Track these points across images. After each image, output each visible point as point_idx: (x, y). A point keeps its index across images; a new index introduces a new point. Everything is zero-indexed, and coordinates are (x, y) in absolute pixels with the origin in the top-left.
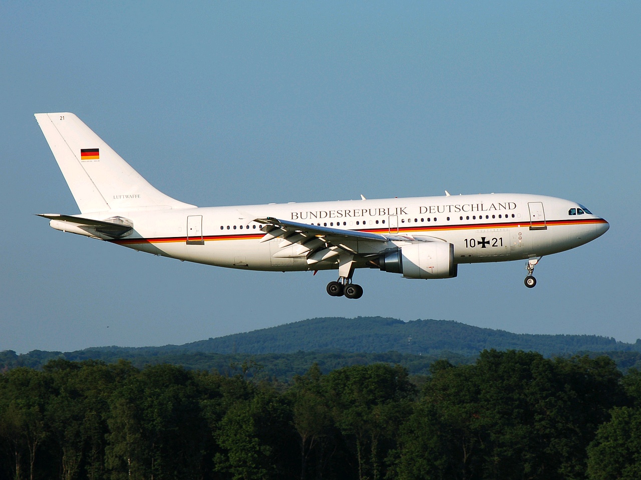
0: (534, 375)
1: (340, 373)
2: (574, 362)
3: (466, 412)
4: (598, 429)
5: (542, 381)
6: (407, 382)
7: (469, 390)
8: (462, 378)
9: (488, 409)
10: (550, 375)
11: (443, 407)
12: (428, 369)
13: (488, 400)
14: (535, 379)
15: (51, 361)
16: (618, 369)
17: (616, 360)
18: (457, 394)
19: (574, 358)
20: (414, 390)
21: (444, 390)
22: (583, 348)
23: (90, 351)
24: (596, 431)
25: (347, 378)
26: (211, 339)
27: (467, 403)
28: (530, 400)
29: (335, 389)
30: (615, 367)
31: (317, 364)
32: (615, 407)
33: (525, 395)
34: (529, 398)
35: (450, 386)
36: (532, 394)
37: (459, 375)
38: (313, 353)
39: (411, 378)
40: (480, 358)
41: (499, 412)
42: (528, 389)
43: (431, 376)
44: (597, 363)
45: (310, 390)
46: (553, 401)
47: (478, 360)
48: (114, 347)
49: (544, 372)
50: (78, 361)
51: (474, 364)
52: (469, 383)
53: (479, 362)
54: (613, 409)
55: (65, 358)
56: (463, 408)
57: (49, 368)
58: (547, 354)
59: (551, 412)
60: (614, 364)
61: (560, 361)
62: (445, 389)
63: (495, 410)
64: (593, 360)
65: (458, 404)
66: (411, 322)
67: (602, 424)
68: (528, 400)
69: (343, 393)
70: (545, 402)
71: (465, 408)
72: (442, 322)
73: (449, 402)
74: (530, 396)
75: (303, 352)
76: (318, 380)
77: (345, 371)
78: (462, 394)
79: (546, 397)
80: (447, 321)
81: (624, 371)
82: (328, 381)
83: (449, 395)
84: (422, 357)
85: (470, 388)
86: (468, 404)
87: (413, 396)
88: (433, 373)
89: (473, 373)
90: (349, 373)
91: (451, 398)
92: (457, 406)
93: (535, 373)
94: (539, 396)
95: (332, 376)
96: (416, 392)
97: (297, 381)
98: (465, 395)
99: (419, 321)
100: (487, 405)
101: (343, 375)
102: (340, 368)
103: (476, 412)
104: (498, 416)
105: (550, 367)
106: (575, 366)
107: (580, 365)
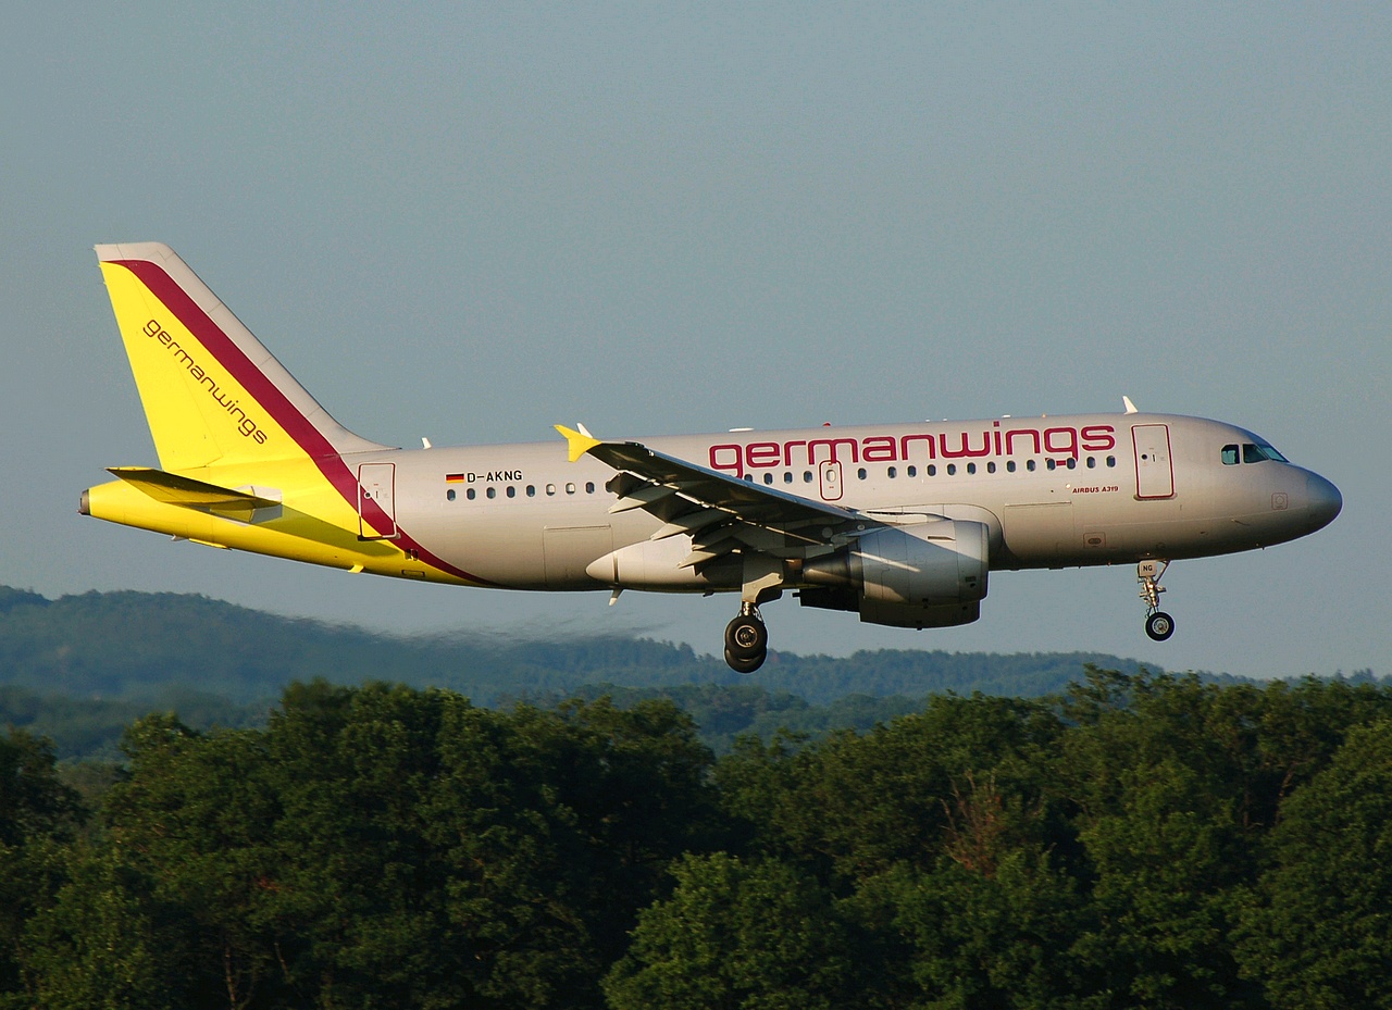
0: (447, 760)
2: (566, 718)
3: (237, 876)
4: (637, 923)
5: (469, 776)
6: (55, 782)
7: (244, 807)
8: (224, 770)
9: (303, 865)
10: (494, 759)
11: (167, 859)
12: (120, 741)
13: (304, 839)
14: (449, 771)
16: (701, 739)
17: (696, 711)
18: (208, 820)
19: (568, 707)
20: (75, 808)
21: (168, 808)
22: (595, 678)
24: (632, 930)
27: (240, 845)
28: (434, 836)
30: (692, 735)
32: (687, 856)
33: (420, 821)
34: (430, 831)
35: (188, 795)
36: (442, 816)
37: (217, 762)
39: (65, 770)
40: (280, 709)
41: (336, 875)
42: (429, 803)
43: (128, 765)
44: (638, 722)
46: (503, 839)
47: (276, 714)
49: (479, 747)
51: (263, 729)
52: (250, 785)
53: (277, 722)
54: (681, 859)
56: (228, 861)
58: (485, 696)
59: (496, 872)
60: (691, 725)
61: (527, 717)
62: (174, 802)
63: (325, 866)
64: (627, 714)
65: (213, 849)
66: (67, 599)
67: (650, 907)
68: (426, 835)
70: (480, 840)
71: (233, 861)
72: (164, 600)
73: (183, 843)
74: (435, 825)
78: (223, 817)
79: (481, 827)
80: (181, 596)
81: (720, 744)
83: (183, 823)
84: (99, 708)
85: (250, 800)
86: (244, 850)
87: (73, 827)
88: (137, 755)
89: (260, 754)
91: (190, 830)
92: (210, 856)
93: (449, 752)
94: (459, 821)
96: (82, 815)
98: (233, 822)
99: (93, 596)
100: (301, 852)
103: (271, 874)
104: (334, 885)
105: (495, 733)
106: (572, 730)
107: (588, 728)
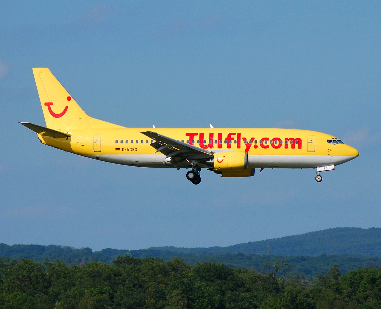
1: (356, 274)
15: (119, 257)
23: (151, 251)
25: (361, 278)
26: (250, 243)
29: (351, 287)
31: (336, 266)
38: (333, 256)
45: (330, 287)
48: (172, 248)
50: (142, 257)
55: (131, 256)
57: (118, 262)
69: (358, 290)
75: (325, 256)
76: (337, 279)
77: (360, 273)
82: (346, 280)
90: (363, 274)
95: (349, 276)
97: (320, 279)
101: (358, 275)
102: (355, 270)
